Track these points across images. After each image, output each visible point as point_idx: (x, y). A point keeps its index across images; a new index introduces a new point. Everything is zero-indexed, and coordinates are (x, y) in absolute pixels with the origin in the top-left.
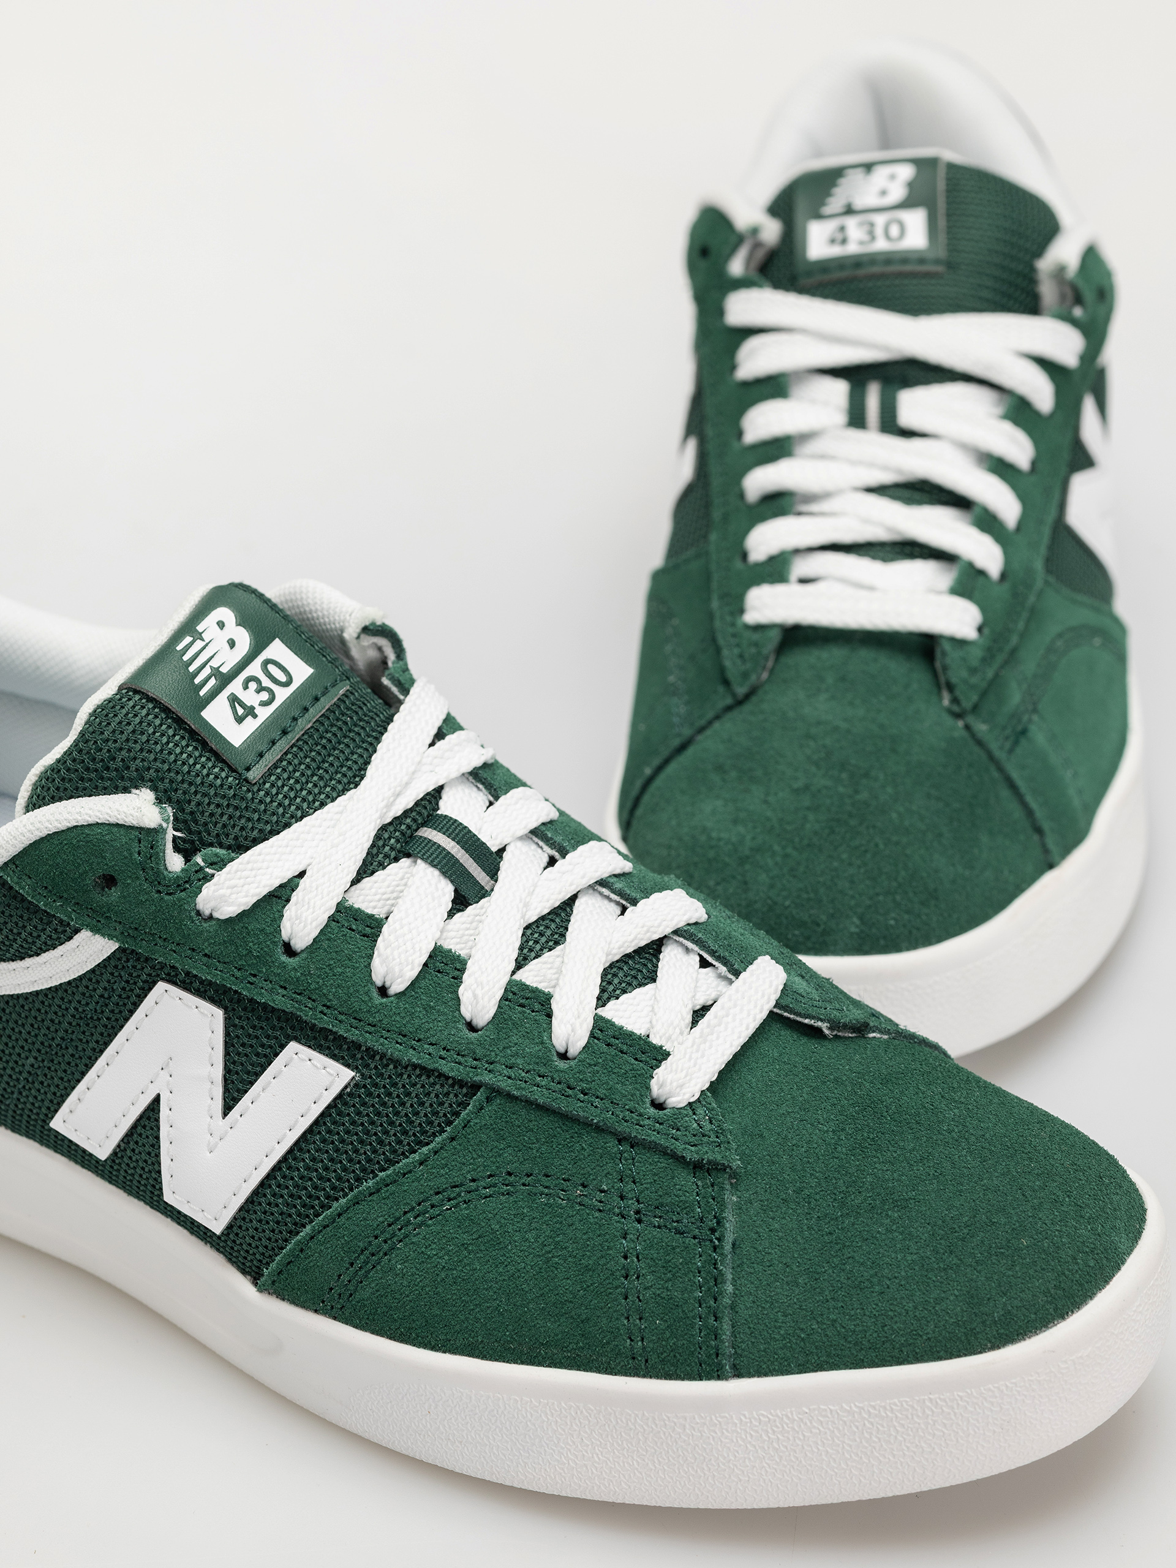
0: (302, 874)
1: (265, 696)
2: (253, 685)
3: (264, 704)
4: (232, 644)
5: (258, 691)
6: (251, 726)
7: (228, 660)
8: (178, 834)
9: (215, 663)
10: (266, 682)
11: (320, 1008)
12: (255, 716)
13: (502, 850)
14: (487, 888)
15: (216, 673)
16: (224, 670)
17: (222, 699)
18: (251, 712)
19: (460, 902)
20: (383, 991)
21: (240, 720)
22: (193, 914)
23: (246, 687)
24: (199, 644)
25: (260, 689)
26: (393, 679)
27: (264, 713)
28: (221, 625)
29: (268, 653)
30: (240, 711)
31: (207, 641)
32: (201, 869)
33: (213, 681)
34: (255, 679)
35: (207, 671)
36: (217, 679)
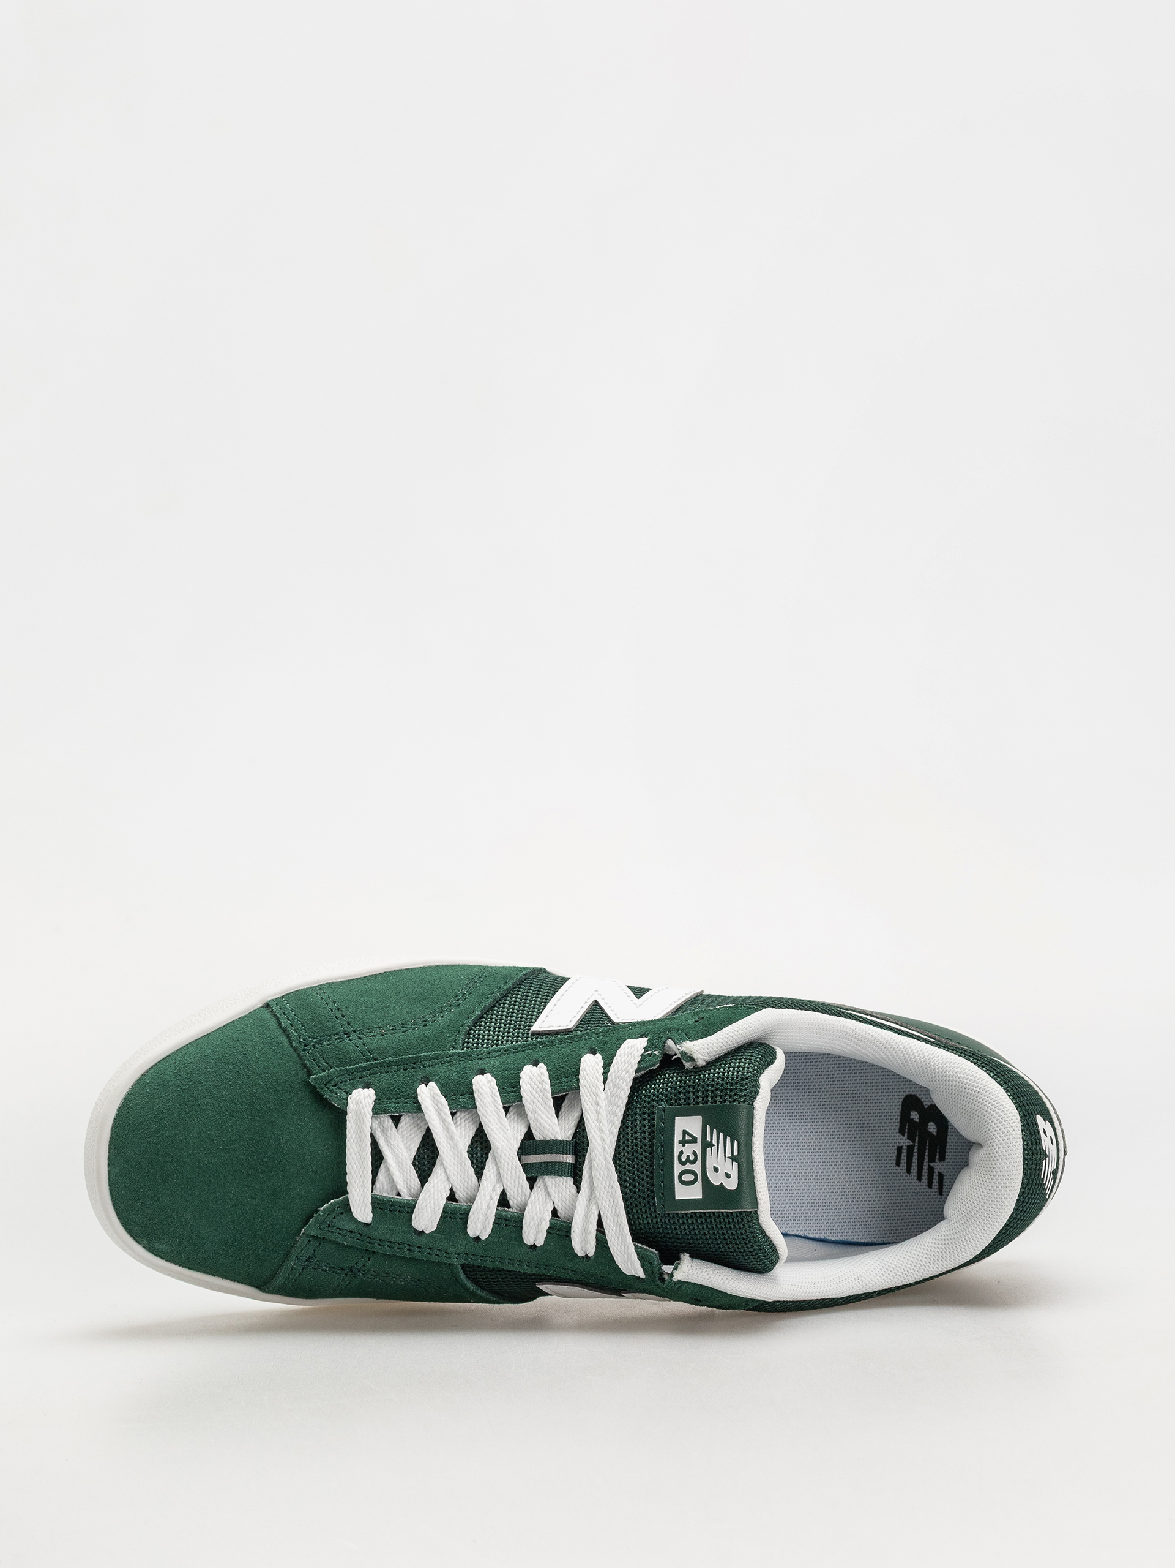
1: (684, 1159)
2: (692, 1158)
3: (681, 1153)
5: (688, 1156)
6: (678, 1137)
9: (714, 1149)
10: (688, 1167)
12: (680, 1142)
13: (531, 1185)
14: (523, 1157)
15: (711, 1145)
16: (708, 1150)
17: (698, 1135)
18: (683, 1142)
19: (529, 1135)
20: (536, 1063)
21: (685, 1133)
23: (694, 1153)
24: (728, 1154)
25: (688, 1160)
27: (677, 1148)
28: (728, 1176)
29: (699, 1182)
30: (688, 1138)
31: (726, 1158)
32: (654, 1051)
33: (708, 1139)
34: (693, 1162)
35: (714, 1142)
36: (708, 1142)
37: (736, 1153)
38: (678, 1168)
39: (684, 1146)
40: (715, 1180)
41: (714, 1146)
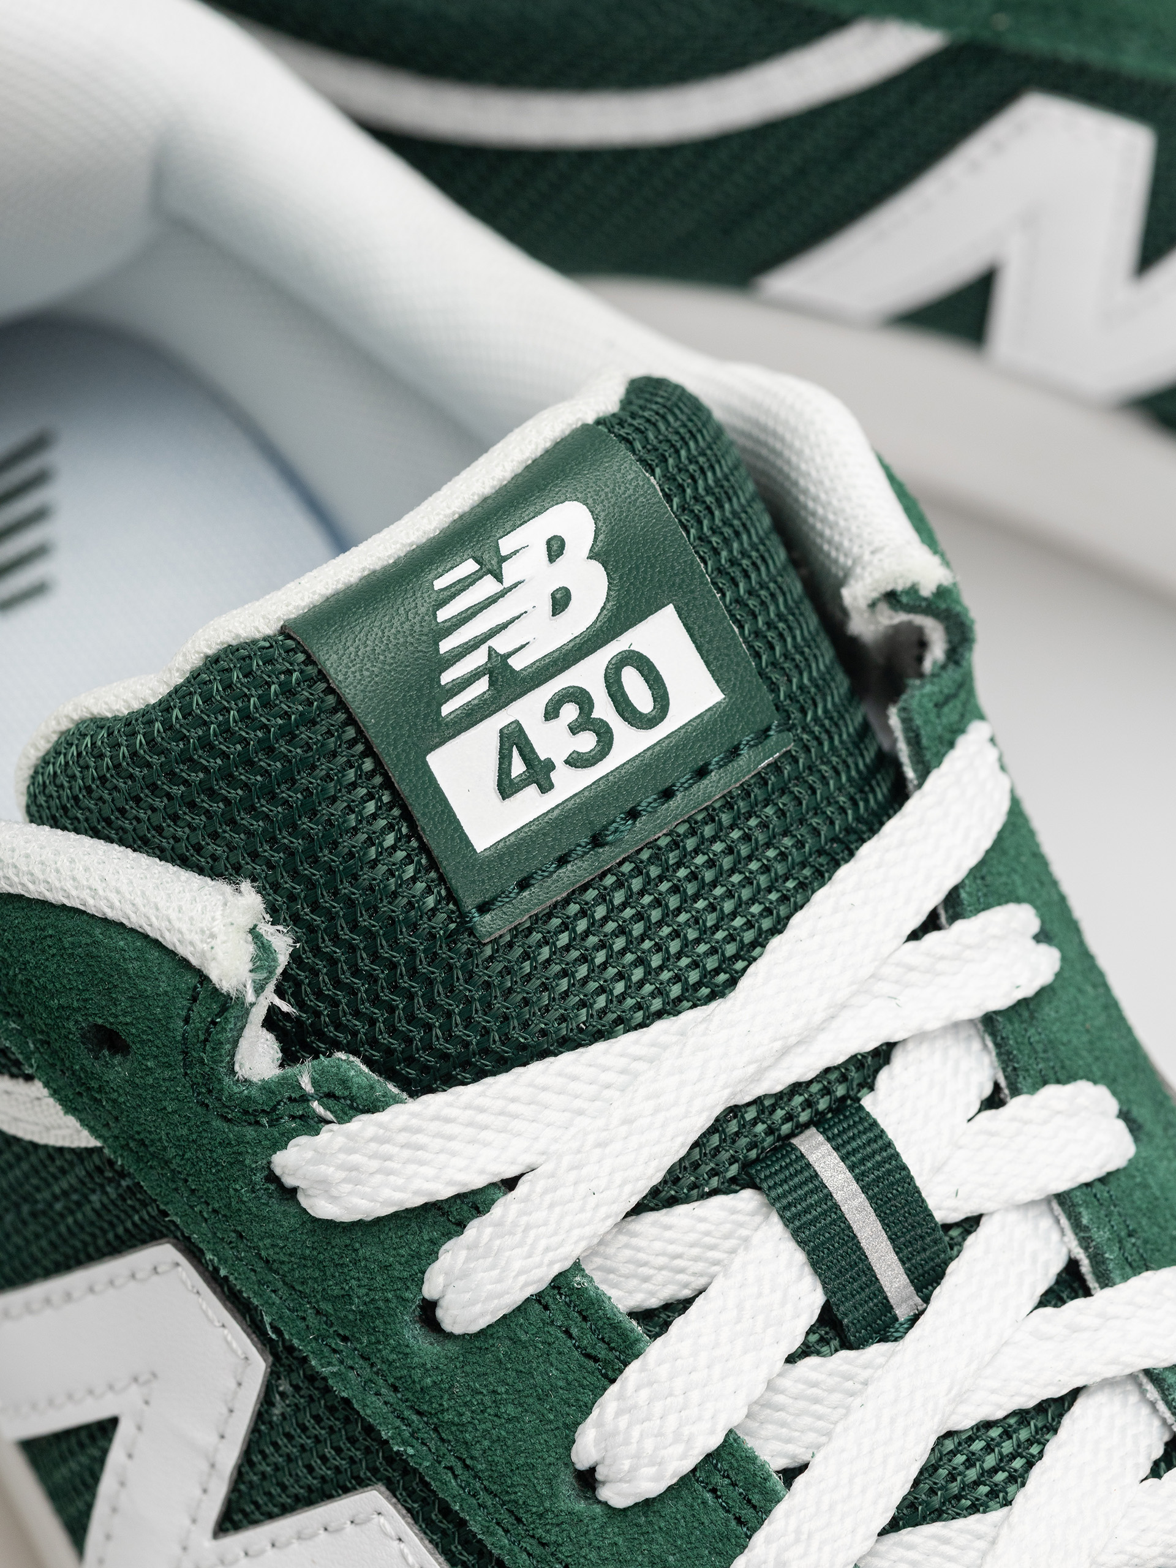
0: (510, 1184)
1: (587, 742)
2: (570, 712)
4: (561, 601)
5: (574, 729)
6: (530, 806)
8: (285, 1007)
9: (502, 644)
10: (604, 709)
11: (452, 1461)
12: (546, 787)
13: (971, 1223)
14: (902, 1313)
15: (496, 666)
16: (518, 663)
17: (487, 734)
18: (540, 774)
19: (826, 1336)
21: (507, 787)
22: (258, 1177)
23: (552, 712)
24: (487, 586)
25: (585, 722)
26: (907, 722)
27: (569, 784)
28: (555, 548)
29: (634, 639)
30: (518, 767)
31: (507, 583)
32: (304, 1099)
33: (482, 686)
34: (581, 698)
35: (478, 659)
36: (492, 683)
37: (469, 567)
38: (631, 743)
39: (550, 766)
40: (592, 587)
41: (490, 649)
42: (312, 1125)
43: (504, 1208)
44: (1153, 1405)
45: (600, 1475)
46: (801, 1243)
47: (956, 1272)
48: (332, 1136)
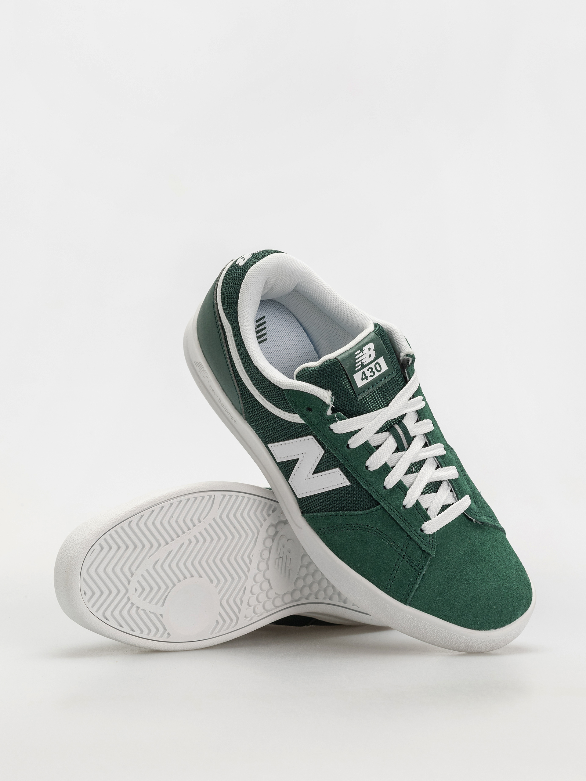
0: (360, 430)
1: (372, 374)
2: (370, 370)
3: (371, 376)
4: (370, 356)
5: (371, 372)
6: (365, 382)
7: (367, 361)
8: (333, 406)
9: (363, 361)
10: (374, 370)
11: (349, 464)
12: (367, 379)
13: (415, 437)
14: (406, 448)
15: (362, 364)
16: (365, 364)
17: (360, 372)
18: (366, 378)
19: (398, 450)
20: (367, 467)
21: (362, 379)
22: (328, 428)
23: (368, 370)
24: (361, 354)
25: (372, 371)
26: (408, 372)
27: (370, 379)
28: (369, 349)
29: (377, 361)
30: (364, 377)
31: (364, 354)
32: (335, 418)
33: (360, 366)
34: (372, 368)
35: (360, 363)
36: (361, 366)
37: (359, 351)
38: (377, 374)
39: (368, 377)
40: (373, 354)
41: (362, 362)
42: (336, 421)
43: (360, 433)
44: (436, 461)
45: (369, 467)
46: (395, 439)
47: (413, 443)
48: (339, 423)
